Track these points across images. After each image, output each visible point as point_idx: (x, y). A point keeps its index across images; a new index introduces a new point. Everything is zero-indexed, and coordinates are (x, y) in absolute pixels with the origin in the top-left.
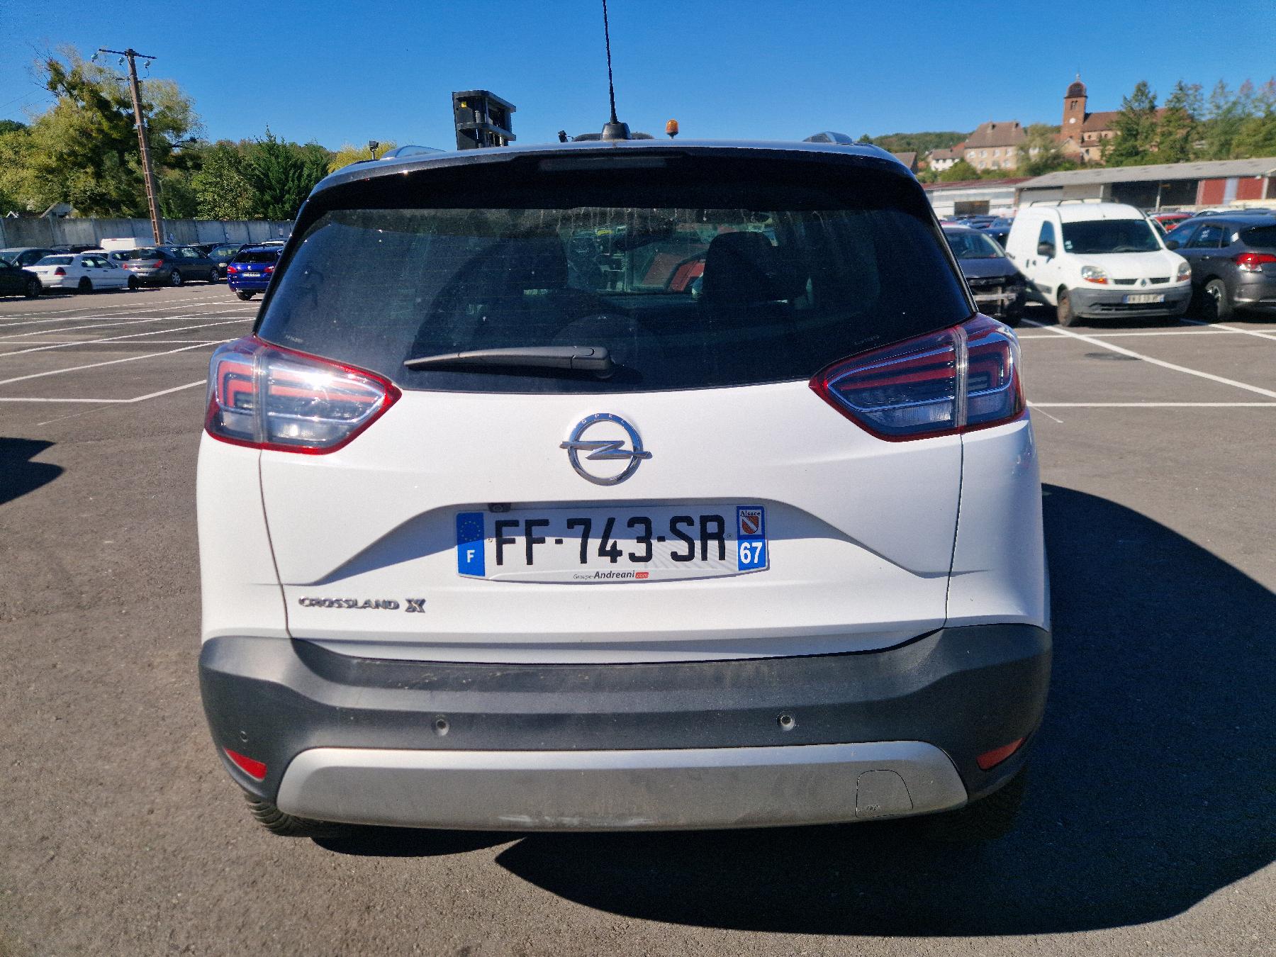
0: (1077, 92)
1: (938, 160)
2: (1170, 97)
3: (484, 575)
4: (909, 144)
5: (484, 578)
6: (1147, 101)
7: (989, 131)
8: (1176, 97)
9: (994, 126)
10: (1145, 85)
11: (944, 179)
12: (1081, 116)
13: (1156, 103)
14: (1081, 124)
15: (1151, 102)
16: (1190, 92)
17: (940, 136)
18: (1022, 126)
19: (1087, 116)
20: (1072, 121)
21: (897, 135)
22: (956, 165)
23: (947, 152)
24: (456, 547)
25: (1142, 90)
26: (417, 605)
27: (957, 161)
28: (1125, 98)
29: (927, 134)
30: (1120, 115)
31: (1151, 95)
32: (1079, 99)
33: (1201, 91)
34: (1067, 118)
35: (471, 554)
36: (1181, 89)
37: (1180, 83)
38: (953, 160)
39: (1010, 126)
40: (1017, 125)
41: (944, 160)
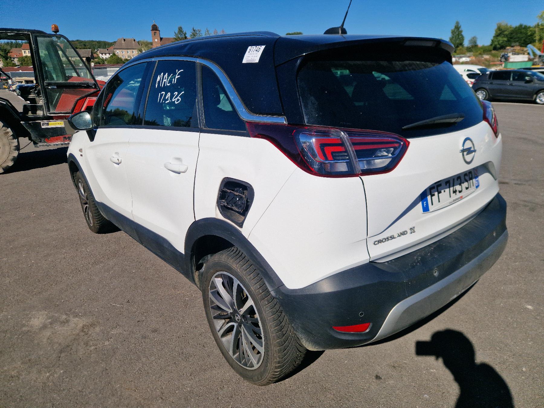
0: (155, 28)
1: (102, 54)
2: (191, 34)
3: (429, 211)
4: (85, 45)
5: (429, 212)
6: (183, 35)
7: (123, 42)
8: (193, 34)
9: (124, 40)
10: (181, 28)
11: (108, 62)
12: (159, 39)
13: (186, 36)
14: (160, 42)
15: (185, 35)
16: (197, 32)
17: (99, 42)
18: (137, 40)
19: (161, 39)
20: (156, 40)
21: (78, 40)
22: (112, 56)
23: (105, 50)
24: (421, 202)
25: (180, 29)
26: (412, 230)
27: (111, 54)
28: (175, 33)
29: (92, 41)
30: (175, 39)
31: (184, 32)
32: (157, 31)
33: (201, 32)
34: (154, 39)
35: (425, 203)
36: (194, 31)
37: (193, 28)
38: (109, 54)
39: (131, 40)
40: (134, 40)
41: (105, 54)
